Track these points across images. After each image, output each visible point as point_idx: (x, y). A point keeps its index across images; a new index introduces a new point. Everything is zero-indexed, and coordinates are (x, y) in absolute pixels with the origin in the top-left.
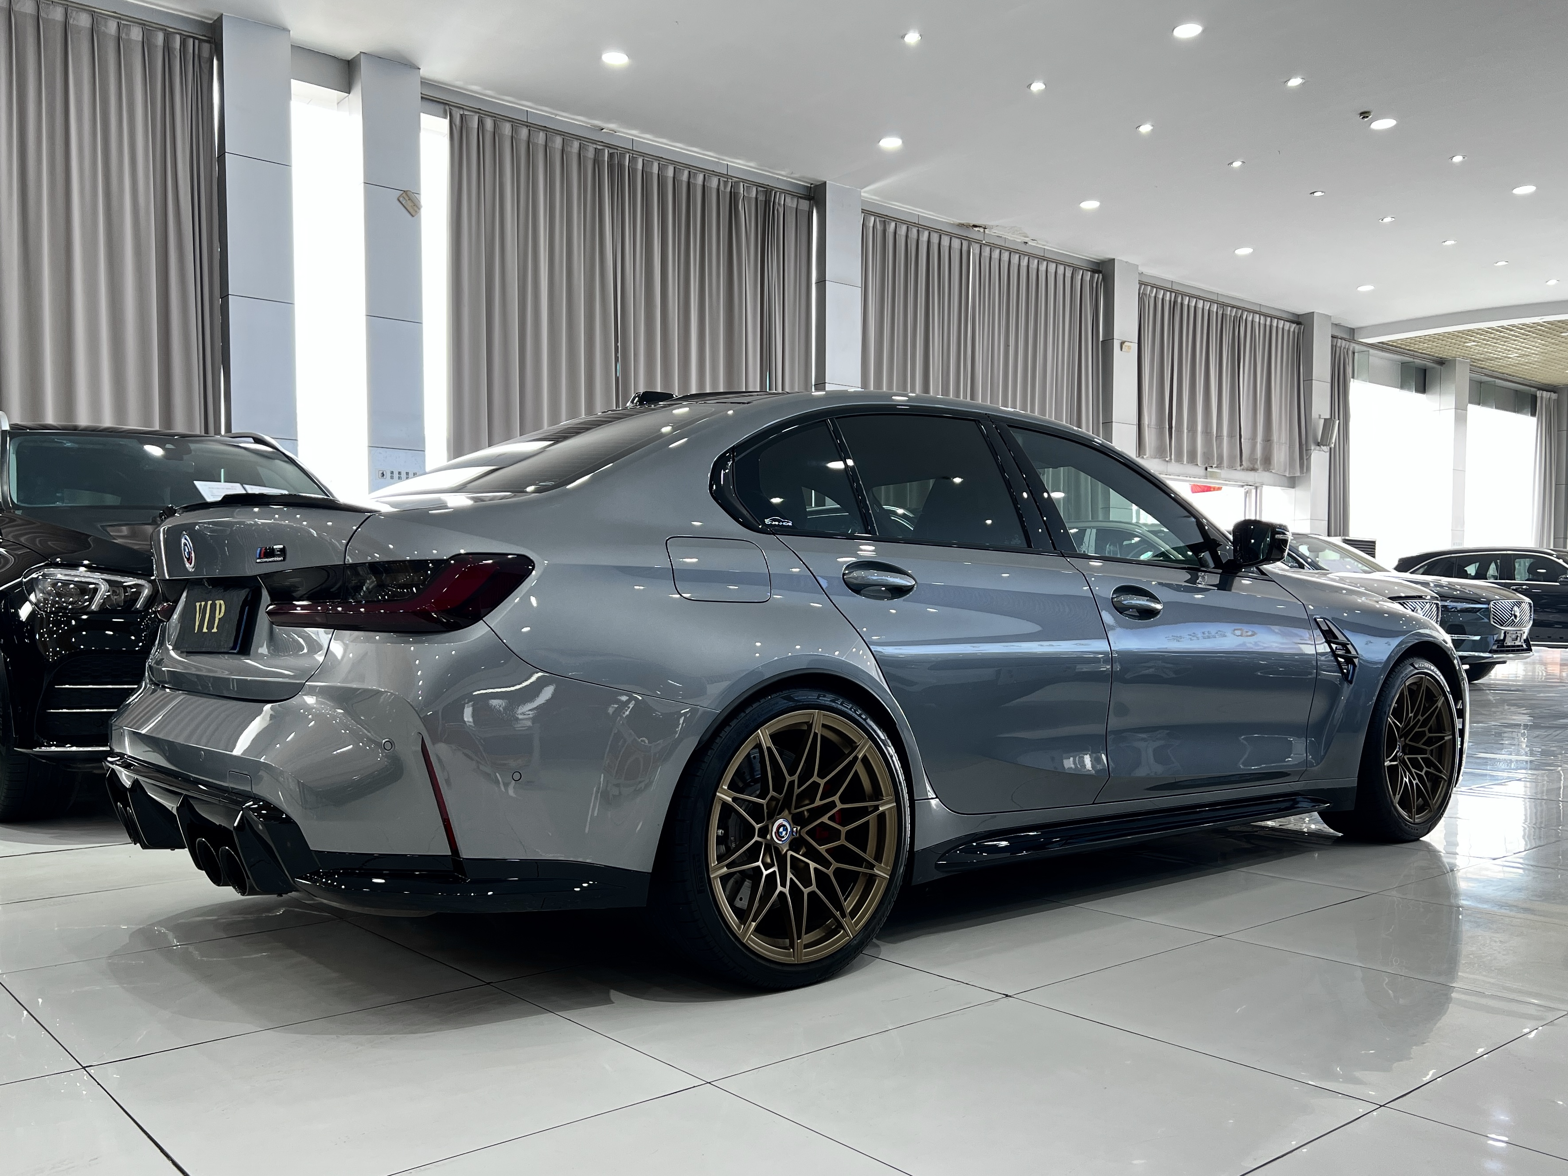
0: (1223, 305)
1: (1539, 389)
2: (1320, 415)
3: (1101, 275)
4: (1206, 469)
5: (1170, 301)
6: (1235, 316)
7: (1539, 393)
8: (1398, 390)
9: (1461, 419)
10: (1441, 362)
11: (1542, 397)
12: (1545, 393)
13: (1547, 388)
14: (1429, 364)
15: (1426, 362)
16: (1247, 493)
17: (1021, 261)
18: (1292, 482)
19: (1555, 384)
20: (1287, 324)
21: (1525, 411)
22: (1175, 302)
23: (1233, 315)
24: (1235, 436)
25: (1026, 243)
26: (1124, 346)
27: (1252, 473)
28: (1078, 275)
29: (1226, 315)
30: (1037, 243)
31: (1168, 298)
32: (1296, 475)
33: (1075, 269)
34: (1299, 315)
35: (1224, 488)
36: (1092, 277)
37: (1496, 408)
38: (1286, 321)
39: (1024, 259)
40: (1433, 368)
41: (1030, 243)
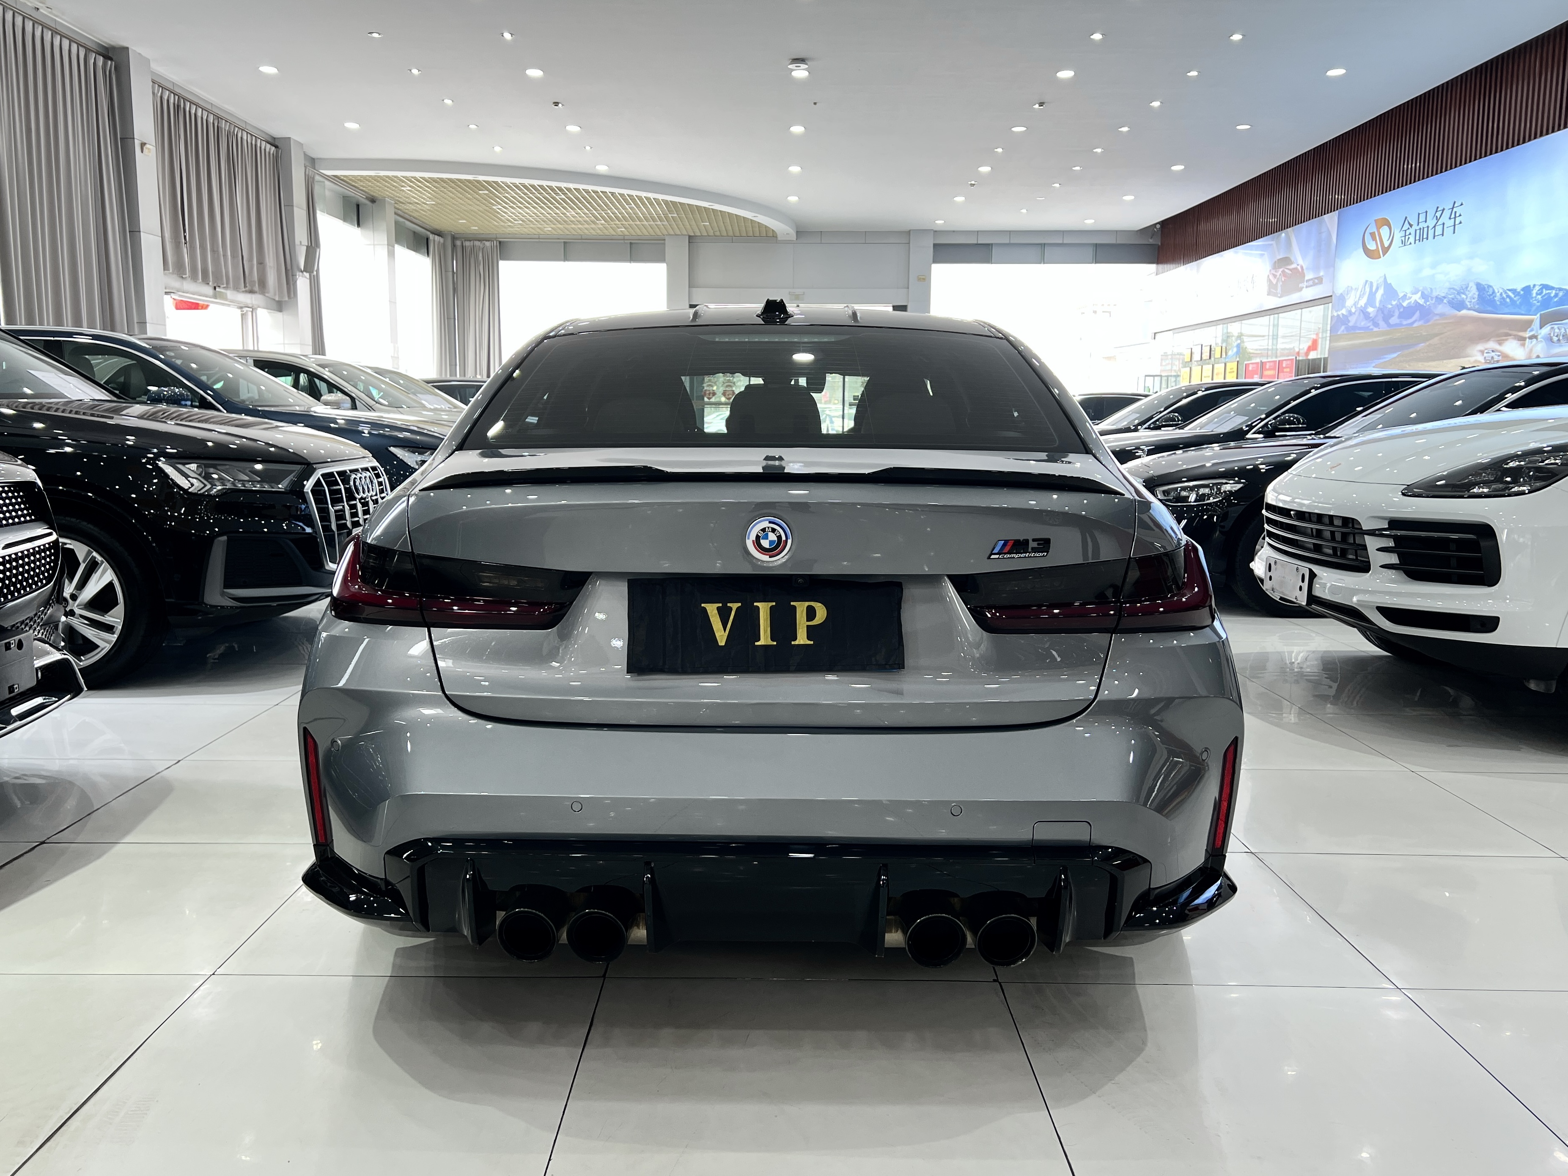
0: (218, 118)
1: (432, 233)
2: (301, 242)
3: (114, 63)
4: (215, 288)
5: (174, 104)
6: (229, 132)
7: (431, 236)
8: (342, 221)
9: (391, 254)
10: (373, 200)
11: (434, 240)
12: (436, 237)
13: (436, 233)
14: (363, 200)
15: (359, 197)
16: (243, 316)
17: (36, 29)
18: (279, 306)
19: (442, 230)
20: (268, 146)
21: (423, 250)
22: (179, 106)
23: (227, 129)
24: (238, 257)
25: (38, 9)
26: (144, 148)
27: (249, 296)
28: (91, 59)
29: (221, 128)
30: (50, 13)
31: (172, 101)
32: (283, 300)
33: (88, 50)
34: (275, 138)
35: (212, 306)
36: (105, 65)
37: (408, 248)
38: (268, 143)
39: (38, 28)
40: (365, 204)
41: (41, 10)
